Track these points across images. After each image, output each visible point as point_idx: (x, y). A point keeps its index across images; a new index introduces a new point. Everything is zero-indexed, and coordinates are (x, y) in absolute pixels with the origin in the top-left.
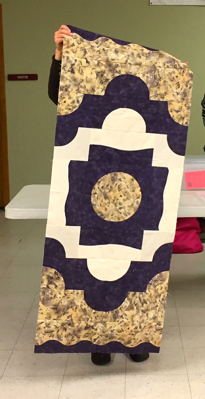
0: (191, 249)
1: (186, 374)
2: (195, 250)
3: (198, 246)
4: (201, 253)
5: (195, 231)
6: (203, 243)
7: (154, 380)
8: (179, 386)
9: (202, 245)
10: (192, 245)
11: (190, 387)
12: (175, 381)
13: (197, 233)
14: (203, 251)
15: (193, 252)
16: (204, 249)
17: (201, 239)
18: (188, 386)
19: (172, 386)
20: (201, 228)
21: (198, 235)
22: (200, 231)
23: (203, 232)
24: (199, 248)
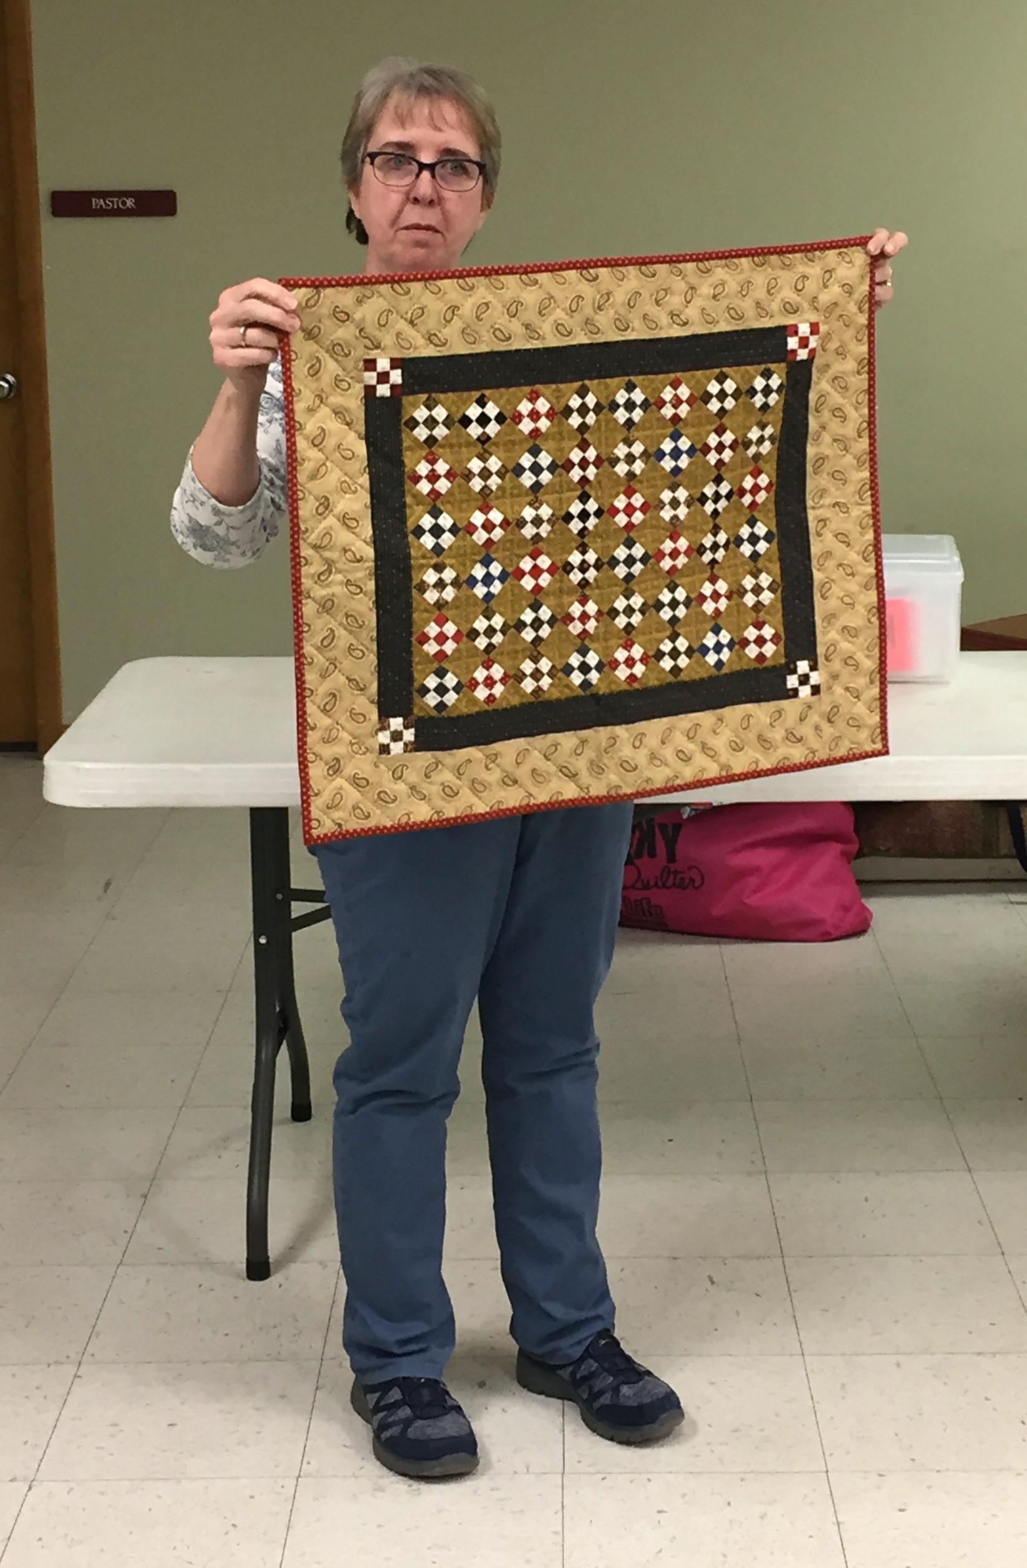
0: (821, 922)
1: (819, 1472)
2: (835, 928)
3: (846, 910)
4: (863, 940)
5: (836, 848)
7: (685, 1495)
8: (793, 1524)
9: (864, 908)
10: (825, 911)
11: (839, 1528)
12: (773, 1502)
13: (844, 854)
14: (870, 930)
15: (827, 937)
16: (872, 923)
17: (859, 882)
18: (833, 1523)
19: (762, 1522)
20: (859, 837)
21: (849, 863)
22: (856, 847)
23: (866, 851)
24: (851, 918)
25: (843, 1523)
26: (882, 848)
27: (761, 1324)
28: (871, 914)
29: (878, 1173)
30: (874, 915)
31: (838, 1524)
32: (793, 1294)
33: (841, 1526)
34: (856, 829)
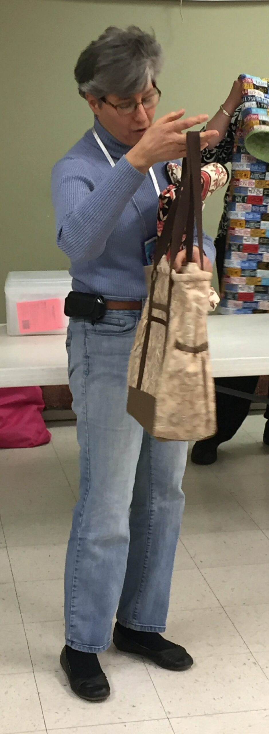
0: (28, 439)
1: (30, 672)
2: (36, 441)
3: (39, 433)
4: (46, 446)
5: (35, 407)
6: (50, 427)
8: (19, 695)
9: (48, 432)
10: (30, 434)
12: (11, 686)
13: (39, 409)
14: (50, 442)
15: (32, 445)
16: (51, 439)
17: (45, 421)
18: (36, 693)
19: (6, 695)
20: (44, 402)
21: (41, 413)
22: (43, 406)
23: (48, 408)
24: (42, 437)
25: (40, 693)
26: (55, 406)
27: (5, 612)
28: (51, 435)
29: (54, 545)
30: (52, 435)
31: (38, 693)
32: (19, 598)
33: (40, 694)
34: (43, 399)
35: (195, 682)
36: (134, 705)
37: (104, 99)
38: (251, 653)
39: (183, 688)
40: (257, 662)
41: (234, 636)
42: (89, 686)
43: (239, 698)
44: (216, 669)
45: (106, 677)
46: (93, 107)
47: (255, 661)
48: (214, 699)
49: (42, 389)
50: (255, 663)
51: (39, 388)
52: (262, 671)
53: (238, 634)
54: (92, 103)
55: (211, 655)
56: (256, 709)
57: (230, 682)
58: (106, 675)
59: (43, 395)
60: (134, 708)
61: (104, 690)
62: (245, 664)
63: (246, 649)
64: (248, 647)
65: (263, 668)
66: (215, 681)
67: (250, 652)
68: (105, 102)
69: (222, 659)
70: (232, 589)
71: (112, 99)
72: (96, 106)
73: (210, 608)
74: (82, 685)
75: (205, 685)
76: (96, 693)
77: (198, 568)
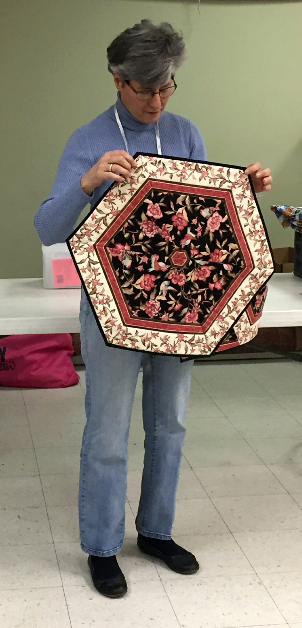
0: (60, 381)
1: (60, 587)
2: (66, 382)
3: (70, 376)
4: (76, 387)
5: (65, 353)
6: (78, 370)
7: (8, 598)
8: (50, 607)
9: (76, 374)
10: (61, 377)
11: (67, 607)
12: (42, 599)
13: (69, 355)
14: (78, 383)
15: (63, 386)
16: (80, 381)
17: (75, 365)
18: (65, 605)
19: (38, 606)
20: (74, 348)
21: (71, 358)
22: (73, 351)
23: (77, 353)
24: (71, 379)
25: (69, 605)
27: (38, 532)
28: (79, 377)
31: (67, 605)
32: (50, 521)
33: (68, 607)
34: (73, 345)
35: (207, 599)
36: (153, 618)
37: (128, 82)
38: (257, 574)
39: (196, 604)
40: (262, 582)
41: (241, 558)
42: (109, 585)
43: (246, 614)
44: (225, 588)
45: (124, 577)
46: (117, 84)
47: (260, 581)
48: (223, 614)
49: (71, 336)
50: (260, 583)
51: (70, 335)
52: (266, 591)
53: (245, 557)
54: (117, 81)
55: (221, 576)
56: (261, 625)
57: (238, 599)
58: (125, 576)
59: (73, 342)
60: (151, 621)
61: (121, 589)
62: (251, 584)
63: (252, 571)
64: (254, 569)
65: (267, 588)
66: (225, 598)
67: (255, 573)
68: (128, 85)
69: (230, 579)
70: (239, 517)
71: (136, 85)
72: (120, 84)
73: (220, 533)
74: (102, 584)
75: (215, 602)
76: (115, 591)
77: (209, 498)
